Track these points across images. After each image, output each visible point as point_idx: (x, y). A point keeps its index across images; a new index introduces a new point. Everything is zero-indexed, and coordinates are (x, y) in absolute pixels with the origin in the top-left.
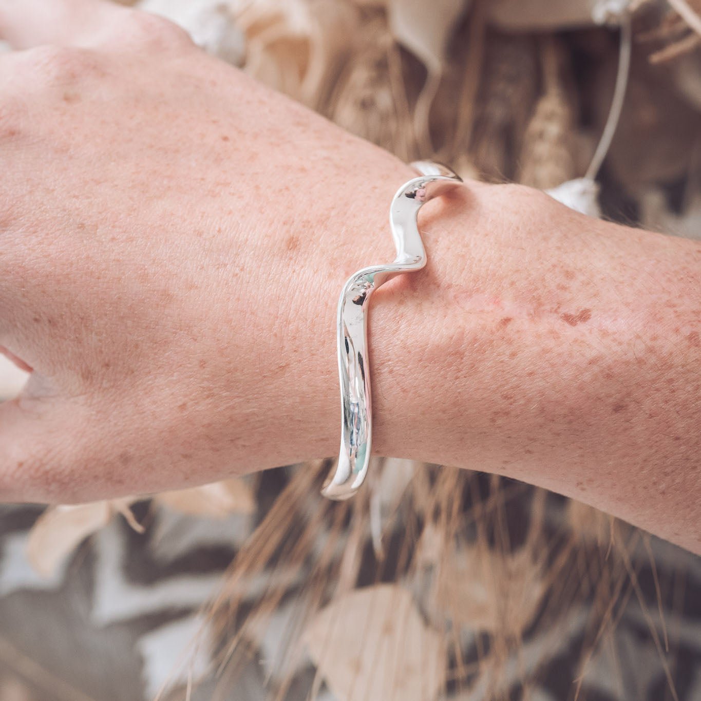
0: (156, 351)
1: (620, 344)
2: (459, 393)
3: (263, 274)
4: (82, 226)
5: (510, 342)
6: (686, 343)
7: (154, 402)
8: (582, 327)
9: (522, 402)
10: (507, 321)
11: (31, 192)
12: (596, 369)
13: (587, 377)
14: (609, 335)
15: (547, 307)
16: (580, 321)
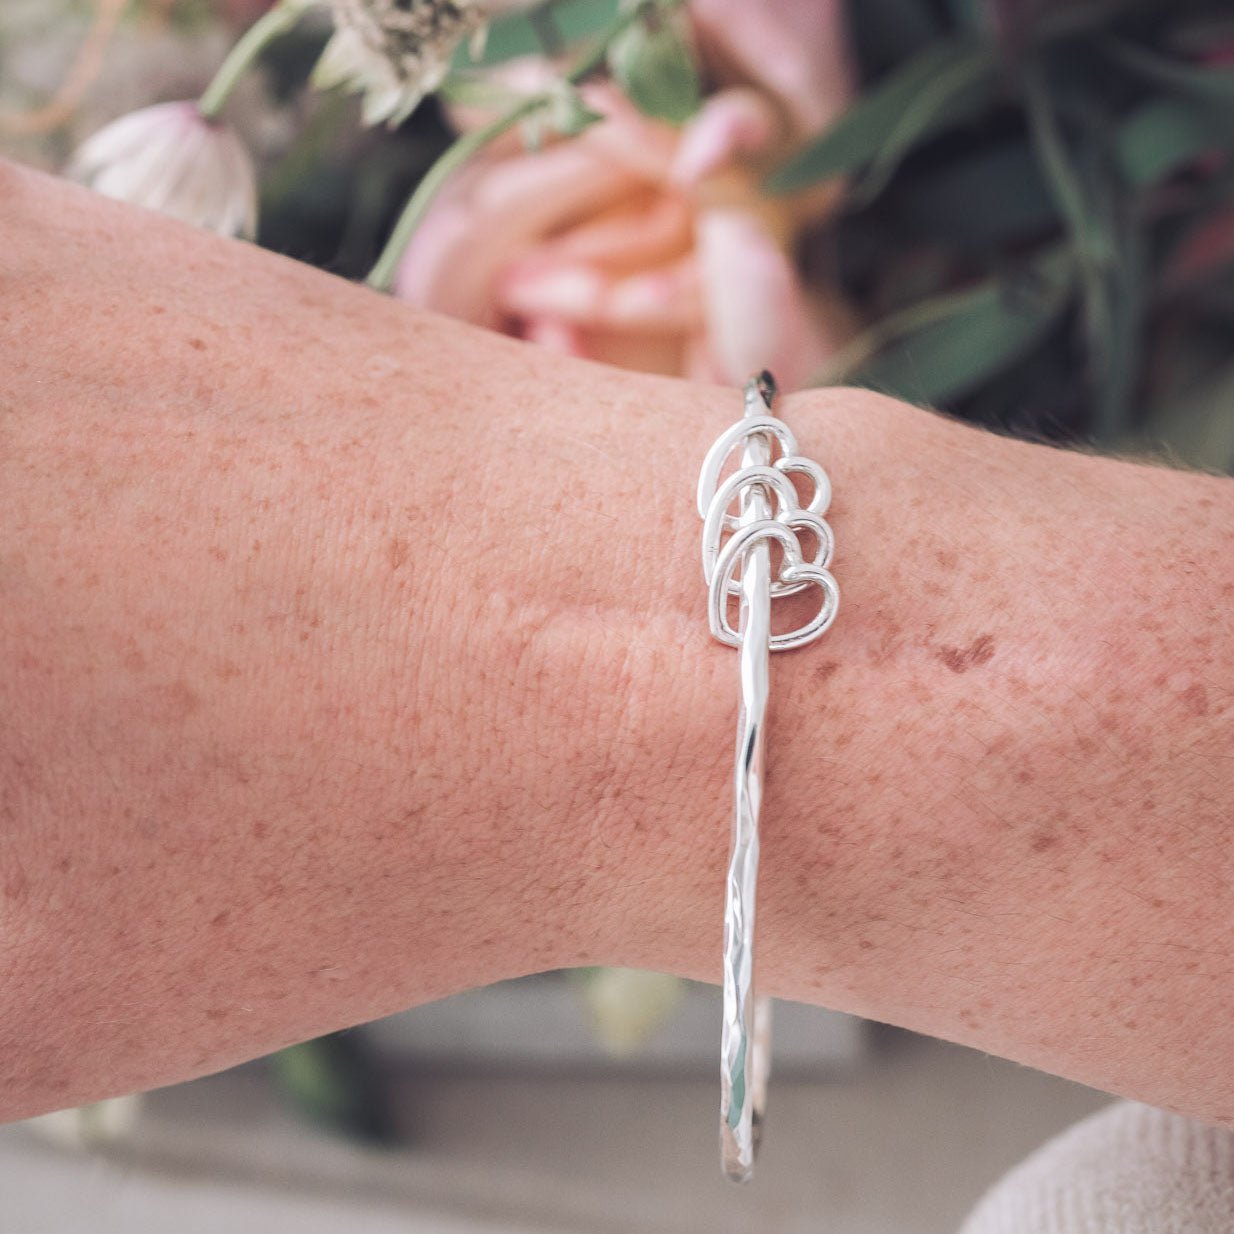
1: (1049, 709)
3: (356, 628)
6: (1180, 707)
8: (976, 677)
10: (829, 671)
12: (1000, 763)
13: (983, 780)
14: (1028, 690)
15: (908, 635)
16: (972, 663)
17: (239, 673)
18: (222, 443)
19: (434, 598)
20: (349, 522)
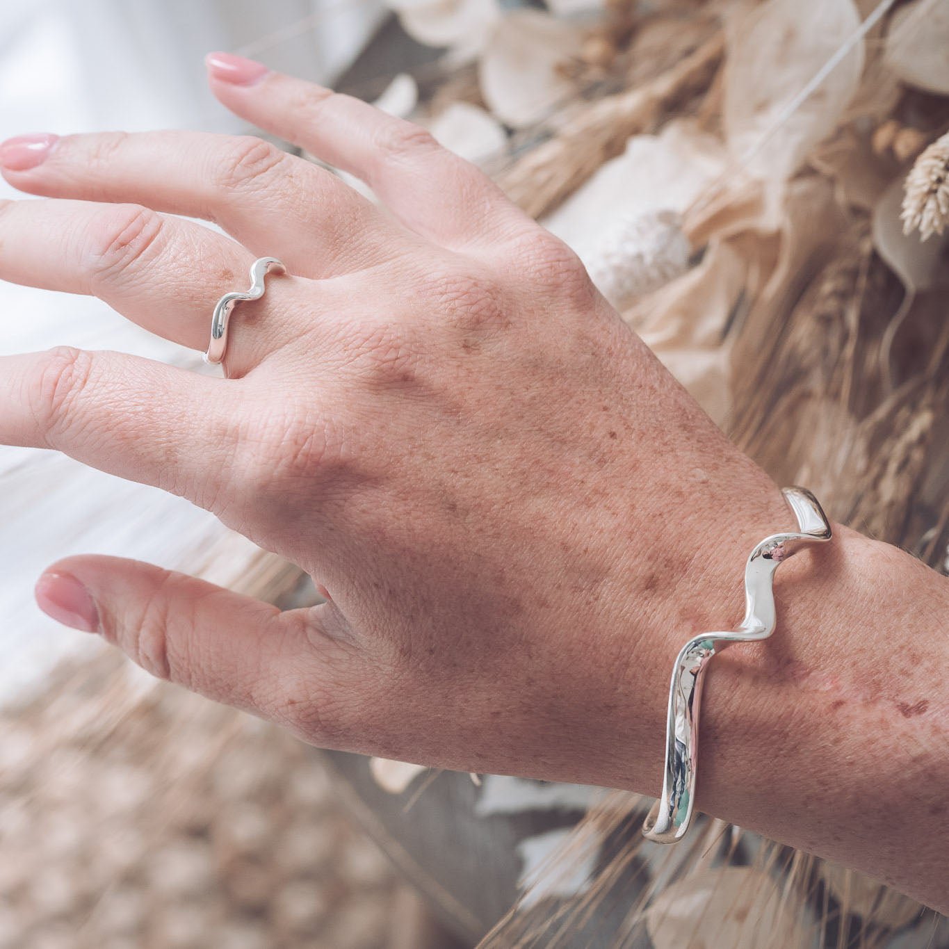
0: (487, 654)
2: (776, 771)
3: (615, 609)
4: (453, 507)
5: (836, 728)
7: (467, 701)
8: (915, 720)
9: (837, 790)
10: (839, 704)
11: (411, 453)
12: (919, 768)
13: (908, 775)
14: (940, 733)
15: (885, 693)
16: (915, 714)
17: (547, 607)
18: (596, 492)
19: (659, 610)
20: (636, 557)
